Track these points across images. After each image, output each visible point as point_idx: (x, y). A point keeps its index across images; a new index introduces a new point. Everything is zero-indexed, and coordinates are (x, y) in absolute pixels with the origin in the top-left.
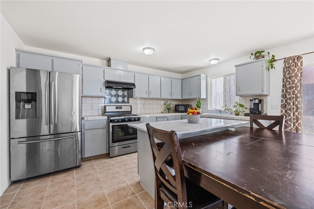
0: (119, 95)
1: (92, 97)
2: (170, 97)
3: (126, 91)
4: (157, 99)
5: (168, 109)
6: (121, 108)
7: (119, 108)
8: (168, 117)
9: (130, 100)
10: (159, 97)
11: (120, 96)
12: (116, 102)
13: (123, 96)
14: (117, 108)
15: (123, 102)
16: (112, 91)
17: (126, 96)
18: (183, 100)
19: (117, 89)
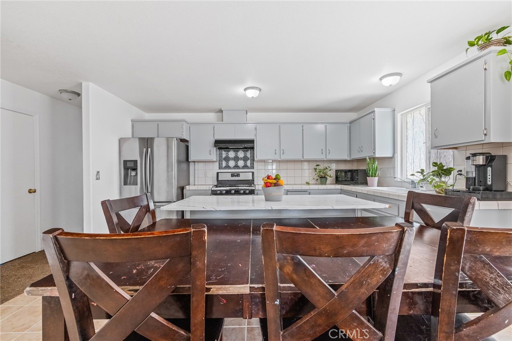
0: (240, 157)
1: (205, 162)
2: (323, 157)
3: (249, 152)
4: (294, 161)
5: (321, 177)
6: (238, 175)
7: (235, 176)
8: (309, 191)
9: (255, 163)
10: (300, 158)
11: (241, 159)
12: (234, 167)
13: (245, 159)
14: (233, 175)
15: (245, 167)
16: (230, 153)
17: (248, 159)
18: (352, 161)
19: (236, 150)
